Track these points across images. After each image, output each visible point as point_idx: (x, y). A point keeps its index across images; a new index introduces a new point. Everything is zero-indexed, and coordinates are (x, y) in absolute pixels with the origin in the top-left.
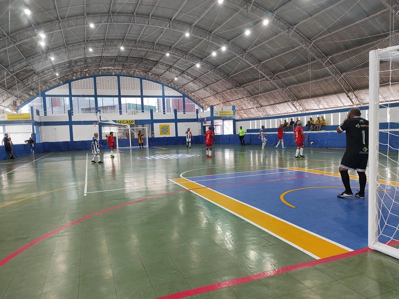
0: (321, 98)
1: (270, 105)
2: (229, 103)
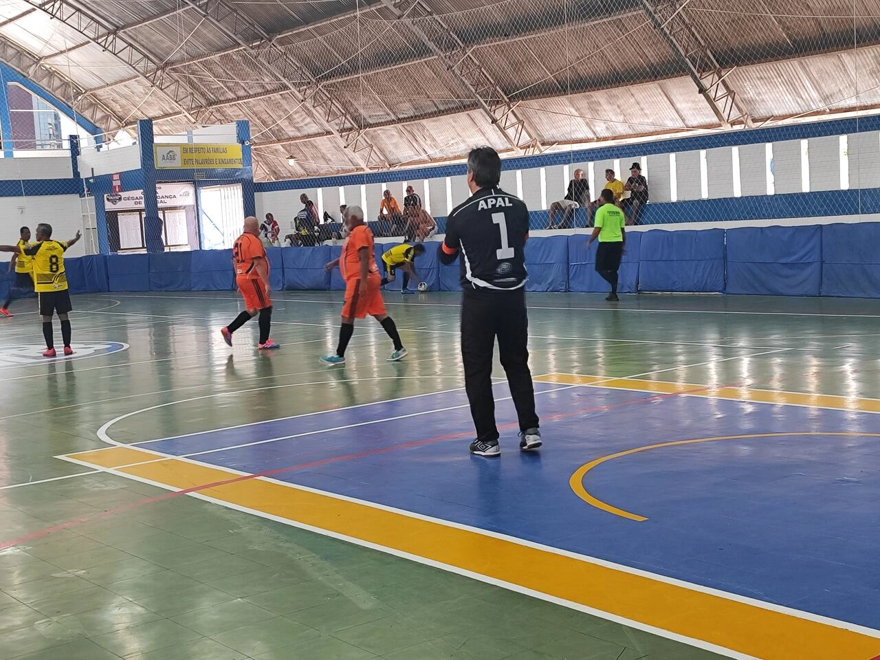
0: (599, 96)
1: (400, 120)
2: (218, 111)
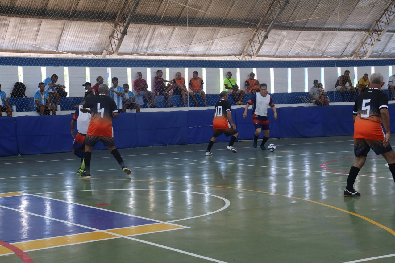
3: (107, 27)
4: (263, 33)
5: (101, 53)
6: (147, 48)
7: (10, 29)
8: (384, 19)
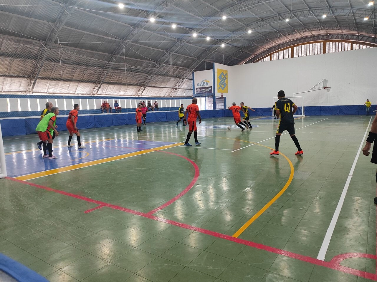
3: (93, 85)
4: (143, 88)
5: (90, 94)
6: (105, 93)
7: (59, 86)
8: (177, 85)
